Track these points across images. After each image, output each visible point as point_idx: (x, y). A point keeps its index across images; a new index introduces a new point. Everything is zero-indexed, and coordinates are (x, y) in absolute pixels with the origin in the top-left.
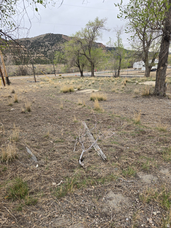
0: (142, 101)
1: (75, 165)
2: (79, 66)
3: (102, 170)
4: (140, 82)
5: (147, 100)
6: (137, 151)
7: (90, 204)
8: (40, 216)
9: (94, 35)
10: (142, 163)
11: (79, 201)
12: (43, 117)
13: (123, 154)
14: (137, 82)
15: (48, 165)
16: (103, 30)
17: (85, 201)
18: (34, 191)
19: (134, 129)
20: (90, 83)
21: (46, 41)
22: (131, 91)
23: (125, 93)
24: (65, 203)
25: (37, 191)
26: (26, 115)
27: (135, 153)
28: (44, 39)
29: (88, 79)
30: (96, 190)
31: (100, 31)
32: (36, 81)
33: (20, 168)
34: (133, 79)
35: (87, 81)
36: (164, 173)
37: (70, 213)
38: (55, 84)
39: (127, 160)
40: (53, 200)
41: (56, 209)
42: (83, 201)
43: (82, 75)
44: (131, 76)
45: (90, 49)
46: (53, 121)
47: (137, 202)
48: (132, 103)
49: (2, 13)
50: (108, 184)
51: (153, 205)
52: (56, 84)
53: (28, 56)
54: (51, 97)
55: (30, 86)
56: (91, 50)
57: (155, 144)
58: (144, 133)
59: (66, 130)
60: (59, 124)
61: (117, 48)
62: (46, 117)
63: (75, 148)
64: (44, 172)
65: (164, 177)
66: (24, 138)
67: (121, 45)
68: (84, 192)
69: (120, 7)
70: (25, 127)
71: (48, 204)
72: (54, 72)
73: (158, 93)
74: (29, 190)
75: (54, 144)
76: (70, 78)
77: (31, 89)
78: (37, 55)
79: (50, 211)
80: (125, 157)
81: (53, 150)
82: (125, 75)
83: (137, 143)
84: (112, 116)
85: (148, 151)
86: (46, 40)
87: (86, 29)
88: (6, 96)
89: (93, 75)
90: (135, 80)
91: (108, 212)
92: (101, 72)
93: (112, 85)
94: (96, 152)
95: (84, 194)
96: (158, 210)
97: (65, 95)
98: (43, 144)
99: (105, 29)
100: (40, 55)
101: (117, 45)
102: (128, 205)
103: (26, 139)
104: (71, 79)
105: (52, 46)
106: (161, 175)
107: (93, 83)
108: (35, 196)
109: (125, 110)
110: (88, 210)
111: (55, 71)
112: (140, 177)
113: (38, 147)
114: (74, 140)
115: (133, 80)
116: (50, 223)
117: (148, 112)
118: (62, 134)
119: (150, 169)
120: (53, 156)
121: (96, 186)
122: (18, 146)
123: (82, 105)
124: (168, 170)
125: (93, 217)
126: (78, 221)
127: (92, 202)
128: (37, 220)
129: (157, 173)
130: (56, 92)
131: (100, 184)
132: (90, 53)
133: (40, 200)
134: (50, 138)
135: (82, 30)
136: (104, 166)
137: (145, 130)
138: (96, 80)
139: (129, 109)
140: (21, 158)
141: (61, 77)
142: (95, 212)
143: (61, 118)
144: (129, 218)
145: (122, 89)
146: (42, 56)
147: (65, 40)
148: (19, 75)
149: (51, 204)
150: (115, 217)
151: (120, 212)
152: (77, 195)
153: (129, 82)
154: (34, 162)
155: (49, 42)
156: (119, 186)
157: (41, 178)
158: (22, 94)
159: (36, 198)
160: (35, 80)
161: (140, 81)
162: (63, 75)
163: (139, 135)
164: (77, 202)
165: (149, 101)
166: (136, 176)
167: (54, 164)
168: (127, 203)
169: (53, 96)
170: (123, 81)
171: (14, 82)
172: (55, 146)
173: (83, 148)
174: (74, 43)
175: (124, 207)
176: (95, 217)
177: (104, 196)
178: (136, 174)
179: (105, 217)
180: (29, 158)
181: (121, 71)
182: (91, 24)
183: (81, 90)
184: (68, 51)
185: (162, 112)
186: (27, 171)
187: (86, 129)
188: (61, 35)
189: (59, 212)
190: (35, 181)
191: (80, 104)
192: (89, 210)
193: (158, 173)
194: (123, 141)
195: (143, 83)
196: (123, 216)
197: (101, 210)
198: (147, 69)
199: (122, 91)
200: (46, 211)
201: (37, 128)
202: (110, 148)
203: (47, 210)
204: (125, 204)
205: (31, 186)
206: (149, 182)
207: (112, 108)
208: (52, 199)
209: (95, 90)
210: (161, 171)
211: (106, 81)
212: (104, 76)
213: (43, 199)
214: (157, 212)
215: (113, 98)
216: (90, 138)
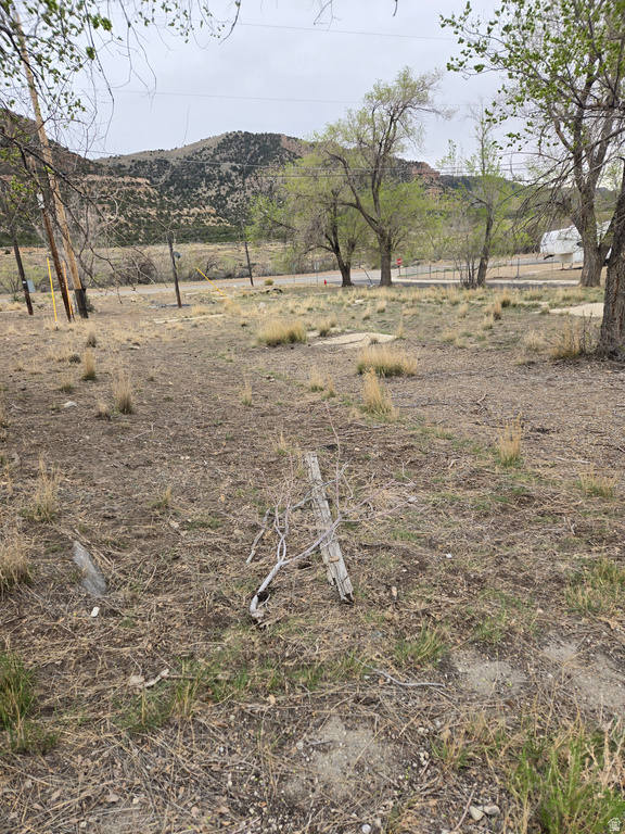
0: (550, 380)
1: (232, 614)
2: (336, 250)
3: (321, 637)
4: (556, 306)
5: (567, 377)
6: (477, 570)
7: (243, 761)
8: (55, 795)
9: (395, 132)
10: (484, 616)
11: (206, 750)
12: (172, 434)
13: (423, 580)
14: (544, 304)
15: (138, 609)
16: (427, 114)
17: (229, 749)
18: (60, 704)
19: (492, 484)
20: (368, 311)
21: (225, 160)
22: (514, 341)
23: (490, 347)
24: (155, 754)
25: (68, 703)
26: (109, 427)
27: (467, 577)
28: (215, 154)
29: (363, 297)
30: (278, 713)
31: (415, 117)
32: (182, 303)
33: (31, 617)
34: (529, 293)
35: (361, 301)
36: (555, 659)
37: (162, 792)
38: (244, 313)
39: (429, 601)
40: (115, 740)
41: (117, 773)
42: (222, 750)
43: (347, 282)
44: (531, 282)
45: (379, 184)
46: (203, 449)
47: (422, 766)
48: (511, 386)
49: (38, 68)
50: (332, 691)
51: (480, 779)
52: (246, 313)
53: (160, 215)
54: (220, 361)
55: (157, 321)
56: (381, 188)
57: (556, 546)
58: (525, 499)
59: (241, 483)
60: (223, 459)
61: (476, 179)
62: (181, 433)
63: (253, 552)
64: (114, 633)
65: (550, 675)
66: (79, 508)
67: (492, 166)
68: (232, 717)
69: (459, 30)
70: (96, 470)
71: (93, 753)
72: (248, 272)
73: (611, 348)
74: (42, 698)
75: (183, 533)
76: (300, 292)
77: (157, 333)
78: (192, 211)
79: (94, 780)
80: (425, 592)
81: (170, 557)
82: (506, 278)
83: (487, 538)
84: (424, 433)
85: (521, 571)
86: (224, 155)
87: (365, 113)
88: (63, 355)
89: (386, 281)
90: (540, 298)
91: (305, 796)
92: (419, 268)
93: (448, 317)
94: (325, 566)
95: (232, 724)
96: (494, 800)
97: (273, 355)
98: (141, 532)
99: (434, 111)
100: (203, 211)
101: (478, 169)
102: (385, 776)
103: (85, 512)
104: (304, 297)
105: (245, 177)
106: (542, 665)
107: (382, 311)
108: (57, 723)
109: (476, 412)
110: (230, 783)
111: (250, 267)
112: (460, 670)
113: (121, 545)
114: (256, 519)
115: (532, 299)
116: (83, 824)
117: (564, 420)
118: (222, 498)
119: (503, 640)
120: (166, 577)
121: (281, 698)
122: (49, 537)
123: (322, 390)
124: (575, 648)
125: (243, 813)
126: (184, 825)
127: (253, 754)
128: (40, 808)
129: (529, 659)
130: (242, 343)
131: (299, 691)
132: (376, 201)
133: (71, 738)
134: (171, 512)
135: (350, 116)
136: (338, 621)
137: (533, 488)
138: (393, 300)
139: (491, 407)
140: (45, 582)
141: (270, 288)
142: (256, 793)
143: (232, 439)
144: (373, 826)
145: (480, 333)
146: (209, 213)
147: (290, 153)
148: (128, 281)
149: (106, 754)
150: (325, 818)
151: (345, 801)
152: (205, 728)
153: (514, 306)
154: (88, 596)
155: (234, 164)
156: (369, 702)
157: (97, 657)
158: (123, 348)
159: (57, 729)
160: (179, 300)
161: (555, 301)
162: (278, 281)
163: (504, 510)
164: (200, 752)
165: (575, 379)
166: (445, 666)
167: (159, 609)
168: (384, 766)
169: (227, 357)
170: (490, 304)
171: (106, 307)
172: (185, 542)
173: (281, 552)
174: (318, 165)
175: (368, 780)
176: (252, 811)
177: (305, 735)
178: (448, 657)
179: (287, 817)
180: (72, 584)
181: (490, 263)
182: (382, 95)
183: (332, 335)
184: (298, 196)
185: (616, 420)
186: (55, 630)
187: (315, 481)
188: (279, 136)
189: (124, 784)
190: (72, 667)
191: (315, 389)
192: (234, 783)
193: (532, 658)
194: (436, 530)
195: (564, 310)
196: (354, 815)
197: (280, 788)
198: (590, 258)
199: (483, 338)
200: (81, 778)
201: (135, 474)
202: (383, 554)
203: (85, 774)
204: (375, 771)
205: (54, 687)
206: (491, 689)
207: (431, 402)
208: (110, 735)
209: (383, 338)
210: (546, 650)
211: (429, 302)
212: (428, 285)
213: (81, 735)
214: (487, 809)
215: (442, 365)
216: (319, 515)
